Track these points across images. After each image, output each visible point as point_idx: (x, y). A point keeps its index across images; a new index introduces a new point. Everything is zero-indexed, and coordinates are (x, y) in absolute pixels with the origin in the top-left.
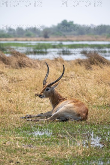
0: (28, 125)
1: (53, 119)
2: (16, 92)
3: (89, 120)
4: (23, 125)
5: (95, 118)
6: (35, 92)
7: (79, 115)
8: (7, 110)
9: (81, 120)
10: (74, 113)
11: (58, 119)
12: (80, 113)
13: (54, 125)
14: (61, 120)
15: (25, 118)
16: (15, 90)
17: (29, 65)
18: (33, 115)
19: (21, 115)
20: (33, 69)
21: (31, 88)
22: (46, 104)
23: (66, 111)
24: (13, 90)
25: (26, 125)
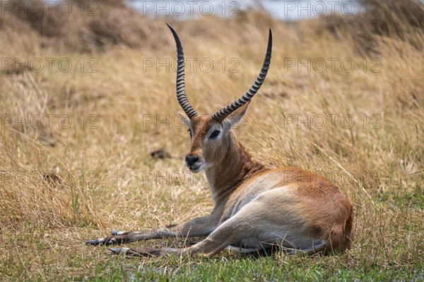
0: (114, 271)
1: (216, 248)
2: (75, 142)
3: (355, 250)
4: (96, 272)
5: (382, 244)
6: (151, 142)
7: (316, 231)
8: (34, 212)
9: (326, 251)
10: (298, 225)
11: (235, 248)
12: (319, 222)
13: (217, 271)
14: (246, 251)
15: (106, 243)
16: (74, 137)
17: (134, 38)
18: (137, 233)
19: (90, 232)
20: (147, 53)
21: (136, 129)
22: (194, 188)
23: (264, 217)
24: (64, 134)
25: (108, 270)
